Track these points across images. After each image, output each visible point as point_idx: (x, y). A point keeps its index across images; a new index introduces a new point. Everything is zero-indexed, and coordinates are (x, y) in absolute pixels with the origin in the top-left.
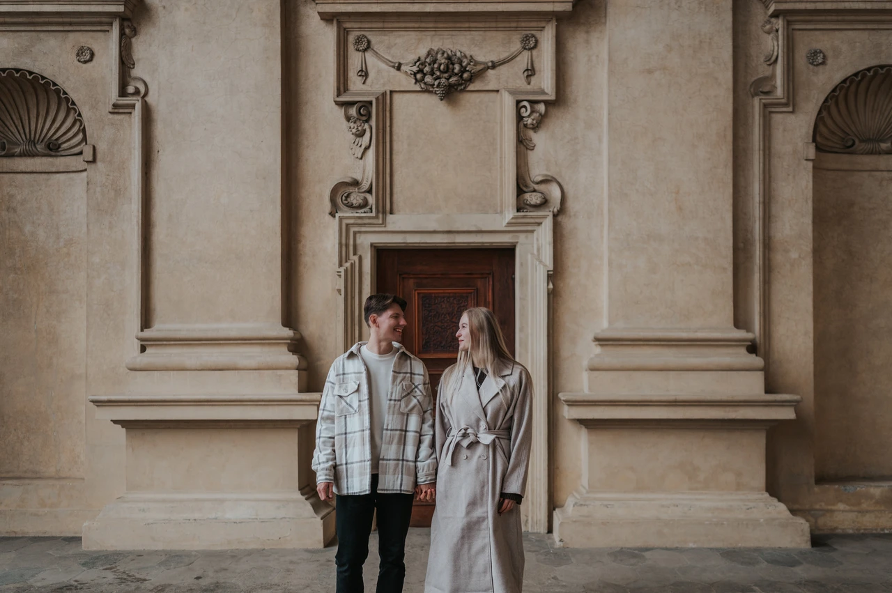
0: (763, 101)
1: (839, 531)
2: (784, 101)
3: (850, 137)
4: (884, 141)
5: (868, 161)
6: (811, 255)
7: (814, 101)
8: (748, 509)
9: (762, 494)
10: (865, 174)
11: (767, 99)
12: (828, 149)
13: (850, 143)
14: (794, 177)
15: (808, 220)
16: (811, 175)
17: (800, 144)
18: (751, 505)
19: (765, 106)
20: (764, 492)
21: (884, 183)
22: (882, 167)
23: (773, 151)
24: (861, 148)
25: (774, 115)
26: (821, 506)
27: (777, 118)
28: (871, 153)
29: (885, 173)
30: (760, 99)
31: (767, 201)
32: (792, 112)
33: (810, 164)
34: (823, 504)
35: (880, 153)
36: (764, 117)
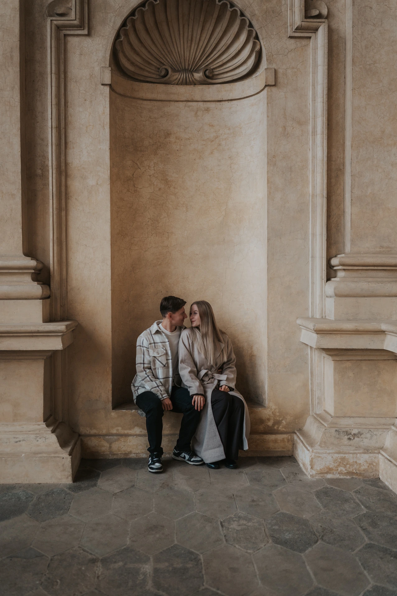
0: (55, 22)
1: (133, 456)
2: (76, 22)
3: (164, 67)
4: (197, 71)
5: (183, 91)
6: (109, 182)
7: (111, 24)
8: (16, 442)
9: (39, 425)
10: (181, 105)
11: (60, 21)
12: (142, 79)
13: (163, 73)
14: (91, 102)
15: (105, 146)
16: (108, 100)
17: (97, 69)
18: (21, 437)
19: (59, 28)
20: (42, 423)
21: (200, 113)
22: (197, 98)
23: (69, 75)
24: (175, 77)
25: (70, 39)
26: (118, 430)
27: (73, 42)
28: (186, 83)
29: (201, 104)
30: (51, 20)
31: (63, 125)
32: (89, 35)
33: (107, 89)
34: (120, 428)
35: (194, 83)
36: (58, 39)
